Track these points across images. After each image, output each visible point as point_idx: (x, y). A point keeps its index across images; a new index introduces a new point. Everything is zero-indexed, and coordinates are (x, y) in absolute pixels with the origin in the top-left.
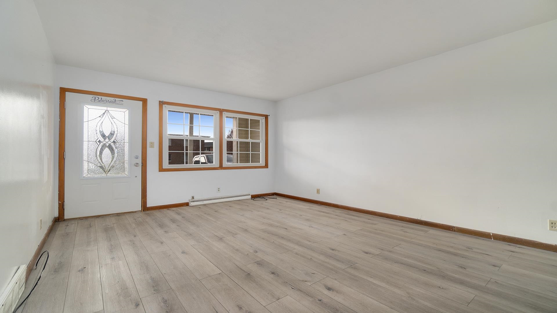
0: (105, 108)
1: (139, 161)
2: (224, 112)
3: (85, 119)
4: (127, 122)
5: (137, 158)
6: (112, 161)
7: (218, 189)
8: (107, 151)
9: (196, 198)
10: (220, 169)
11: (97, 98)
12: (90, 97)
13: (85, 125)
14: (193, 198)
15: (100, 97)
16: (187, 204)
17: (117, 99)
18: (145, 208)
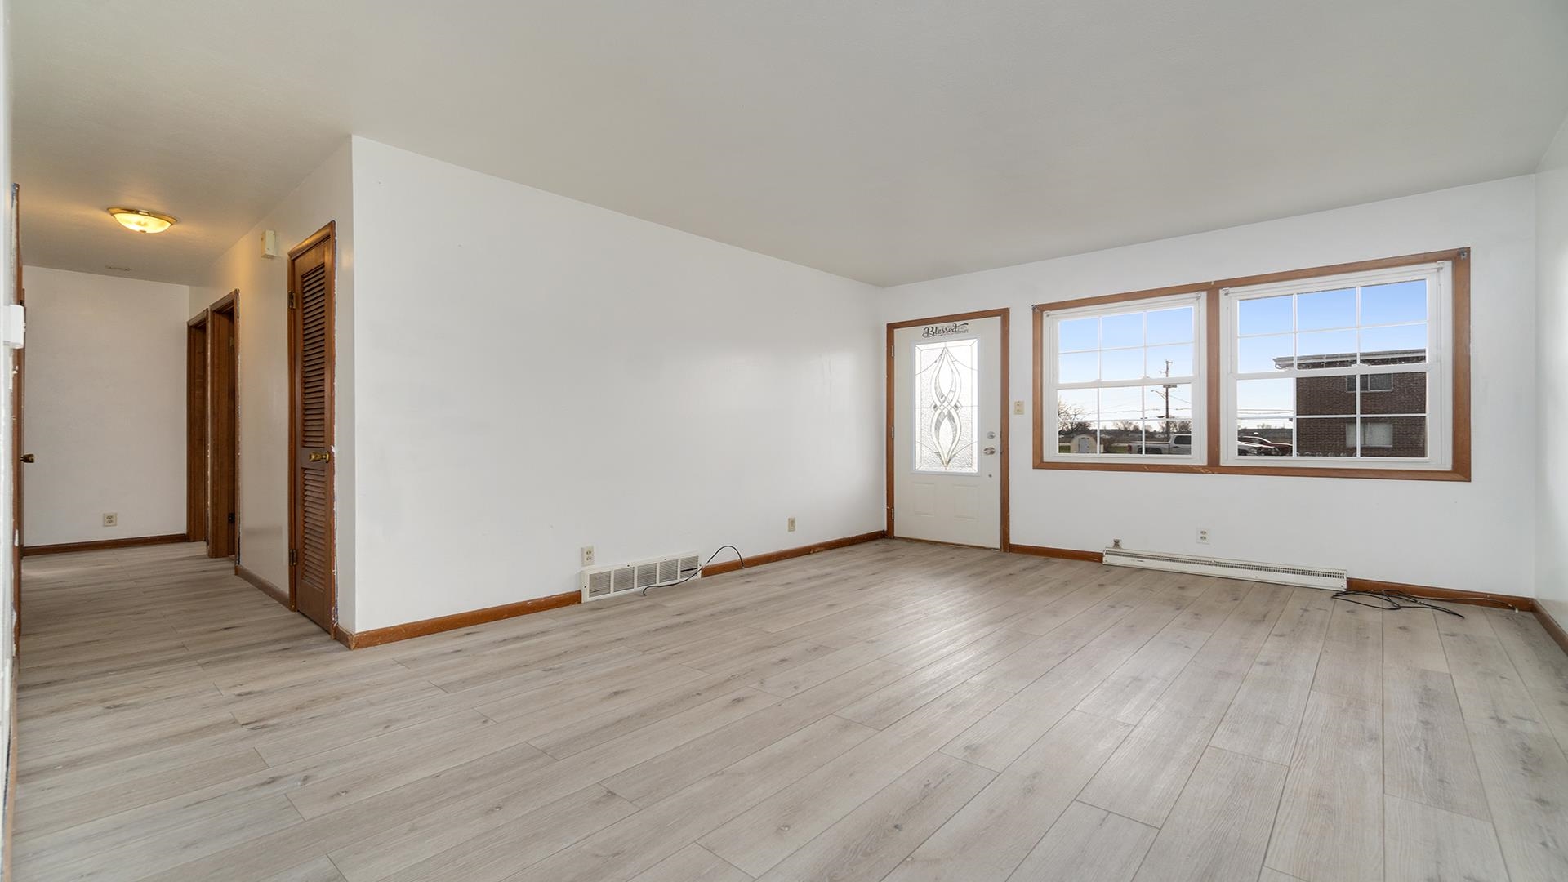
0: (942, 345)
1: (996, 444)
2: (1222, 288)
3: (918, 371)
4: (975, 366)
5: (992, 437)
6: (953, 442)
7: (1199, 532)
8: (946, 423)
9: (1126, 547)
10: (1206, 473)
11: (931, 329)
12: (921, 329)
13: (918, 378)
14: (1117, 544)
15: (934, 326)
16: (1097, 558)
17: (958, 323)
18: (1007, 546)
